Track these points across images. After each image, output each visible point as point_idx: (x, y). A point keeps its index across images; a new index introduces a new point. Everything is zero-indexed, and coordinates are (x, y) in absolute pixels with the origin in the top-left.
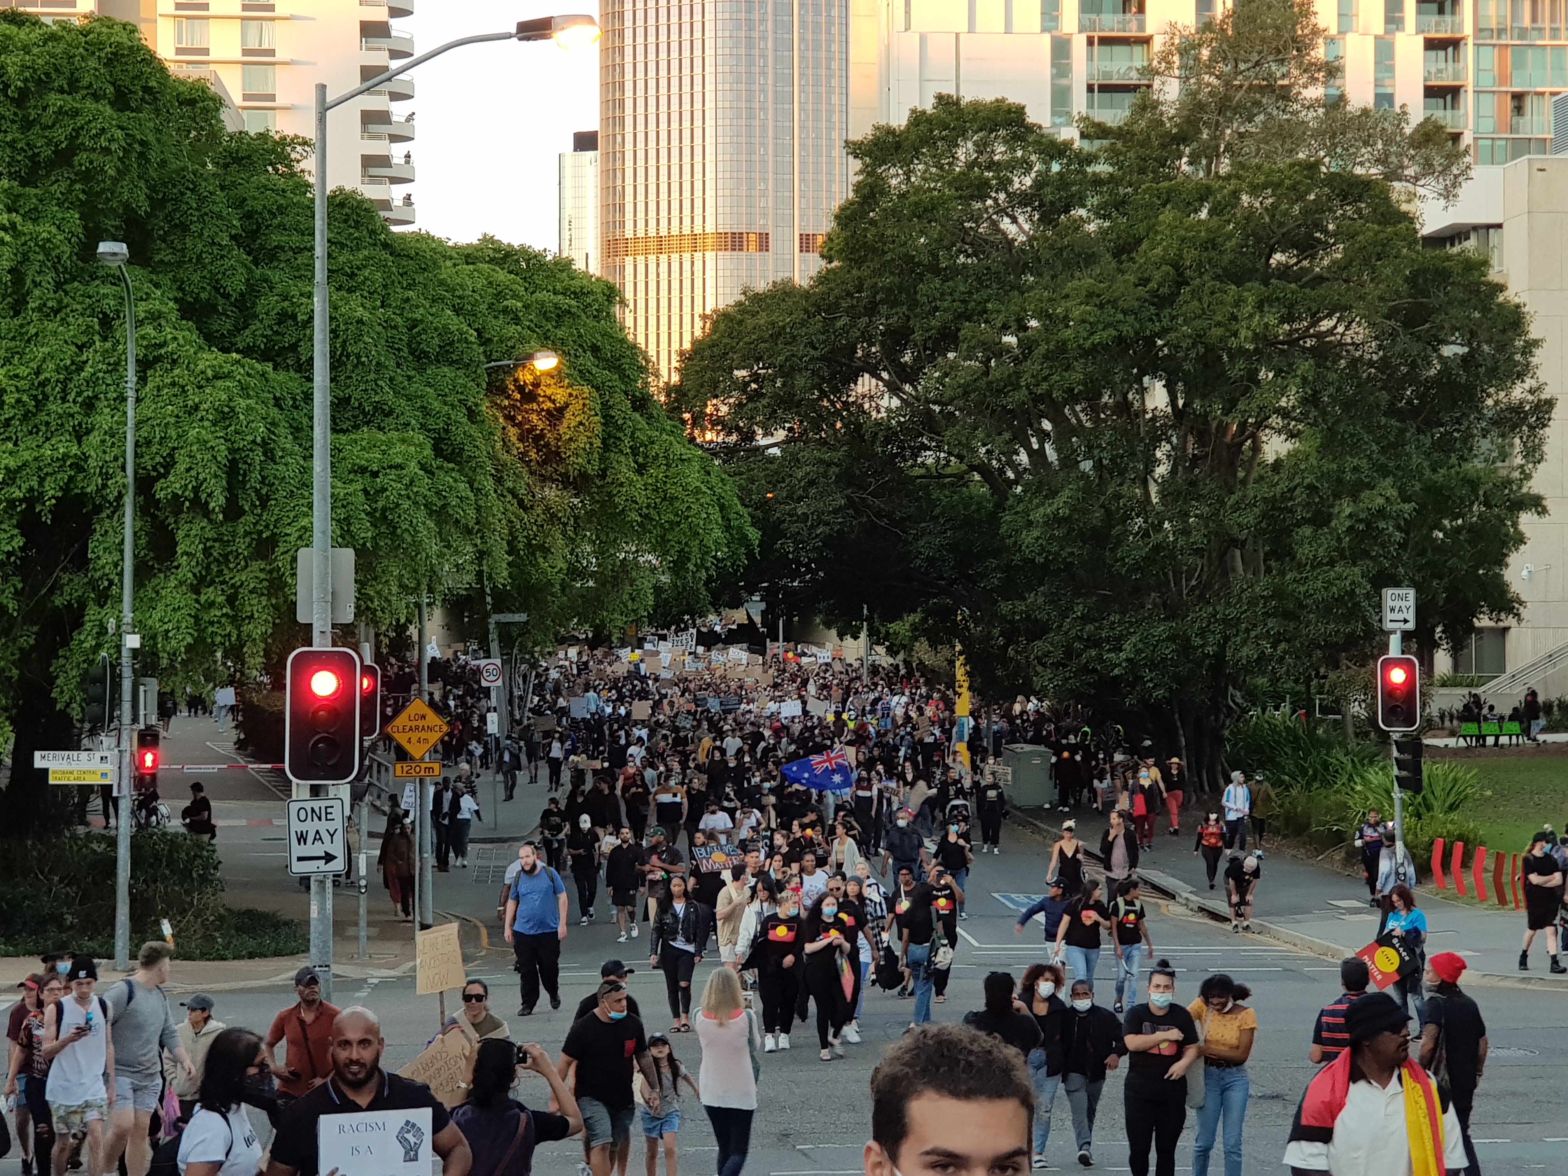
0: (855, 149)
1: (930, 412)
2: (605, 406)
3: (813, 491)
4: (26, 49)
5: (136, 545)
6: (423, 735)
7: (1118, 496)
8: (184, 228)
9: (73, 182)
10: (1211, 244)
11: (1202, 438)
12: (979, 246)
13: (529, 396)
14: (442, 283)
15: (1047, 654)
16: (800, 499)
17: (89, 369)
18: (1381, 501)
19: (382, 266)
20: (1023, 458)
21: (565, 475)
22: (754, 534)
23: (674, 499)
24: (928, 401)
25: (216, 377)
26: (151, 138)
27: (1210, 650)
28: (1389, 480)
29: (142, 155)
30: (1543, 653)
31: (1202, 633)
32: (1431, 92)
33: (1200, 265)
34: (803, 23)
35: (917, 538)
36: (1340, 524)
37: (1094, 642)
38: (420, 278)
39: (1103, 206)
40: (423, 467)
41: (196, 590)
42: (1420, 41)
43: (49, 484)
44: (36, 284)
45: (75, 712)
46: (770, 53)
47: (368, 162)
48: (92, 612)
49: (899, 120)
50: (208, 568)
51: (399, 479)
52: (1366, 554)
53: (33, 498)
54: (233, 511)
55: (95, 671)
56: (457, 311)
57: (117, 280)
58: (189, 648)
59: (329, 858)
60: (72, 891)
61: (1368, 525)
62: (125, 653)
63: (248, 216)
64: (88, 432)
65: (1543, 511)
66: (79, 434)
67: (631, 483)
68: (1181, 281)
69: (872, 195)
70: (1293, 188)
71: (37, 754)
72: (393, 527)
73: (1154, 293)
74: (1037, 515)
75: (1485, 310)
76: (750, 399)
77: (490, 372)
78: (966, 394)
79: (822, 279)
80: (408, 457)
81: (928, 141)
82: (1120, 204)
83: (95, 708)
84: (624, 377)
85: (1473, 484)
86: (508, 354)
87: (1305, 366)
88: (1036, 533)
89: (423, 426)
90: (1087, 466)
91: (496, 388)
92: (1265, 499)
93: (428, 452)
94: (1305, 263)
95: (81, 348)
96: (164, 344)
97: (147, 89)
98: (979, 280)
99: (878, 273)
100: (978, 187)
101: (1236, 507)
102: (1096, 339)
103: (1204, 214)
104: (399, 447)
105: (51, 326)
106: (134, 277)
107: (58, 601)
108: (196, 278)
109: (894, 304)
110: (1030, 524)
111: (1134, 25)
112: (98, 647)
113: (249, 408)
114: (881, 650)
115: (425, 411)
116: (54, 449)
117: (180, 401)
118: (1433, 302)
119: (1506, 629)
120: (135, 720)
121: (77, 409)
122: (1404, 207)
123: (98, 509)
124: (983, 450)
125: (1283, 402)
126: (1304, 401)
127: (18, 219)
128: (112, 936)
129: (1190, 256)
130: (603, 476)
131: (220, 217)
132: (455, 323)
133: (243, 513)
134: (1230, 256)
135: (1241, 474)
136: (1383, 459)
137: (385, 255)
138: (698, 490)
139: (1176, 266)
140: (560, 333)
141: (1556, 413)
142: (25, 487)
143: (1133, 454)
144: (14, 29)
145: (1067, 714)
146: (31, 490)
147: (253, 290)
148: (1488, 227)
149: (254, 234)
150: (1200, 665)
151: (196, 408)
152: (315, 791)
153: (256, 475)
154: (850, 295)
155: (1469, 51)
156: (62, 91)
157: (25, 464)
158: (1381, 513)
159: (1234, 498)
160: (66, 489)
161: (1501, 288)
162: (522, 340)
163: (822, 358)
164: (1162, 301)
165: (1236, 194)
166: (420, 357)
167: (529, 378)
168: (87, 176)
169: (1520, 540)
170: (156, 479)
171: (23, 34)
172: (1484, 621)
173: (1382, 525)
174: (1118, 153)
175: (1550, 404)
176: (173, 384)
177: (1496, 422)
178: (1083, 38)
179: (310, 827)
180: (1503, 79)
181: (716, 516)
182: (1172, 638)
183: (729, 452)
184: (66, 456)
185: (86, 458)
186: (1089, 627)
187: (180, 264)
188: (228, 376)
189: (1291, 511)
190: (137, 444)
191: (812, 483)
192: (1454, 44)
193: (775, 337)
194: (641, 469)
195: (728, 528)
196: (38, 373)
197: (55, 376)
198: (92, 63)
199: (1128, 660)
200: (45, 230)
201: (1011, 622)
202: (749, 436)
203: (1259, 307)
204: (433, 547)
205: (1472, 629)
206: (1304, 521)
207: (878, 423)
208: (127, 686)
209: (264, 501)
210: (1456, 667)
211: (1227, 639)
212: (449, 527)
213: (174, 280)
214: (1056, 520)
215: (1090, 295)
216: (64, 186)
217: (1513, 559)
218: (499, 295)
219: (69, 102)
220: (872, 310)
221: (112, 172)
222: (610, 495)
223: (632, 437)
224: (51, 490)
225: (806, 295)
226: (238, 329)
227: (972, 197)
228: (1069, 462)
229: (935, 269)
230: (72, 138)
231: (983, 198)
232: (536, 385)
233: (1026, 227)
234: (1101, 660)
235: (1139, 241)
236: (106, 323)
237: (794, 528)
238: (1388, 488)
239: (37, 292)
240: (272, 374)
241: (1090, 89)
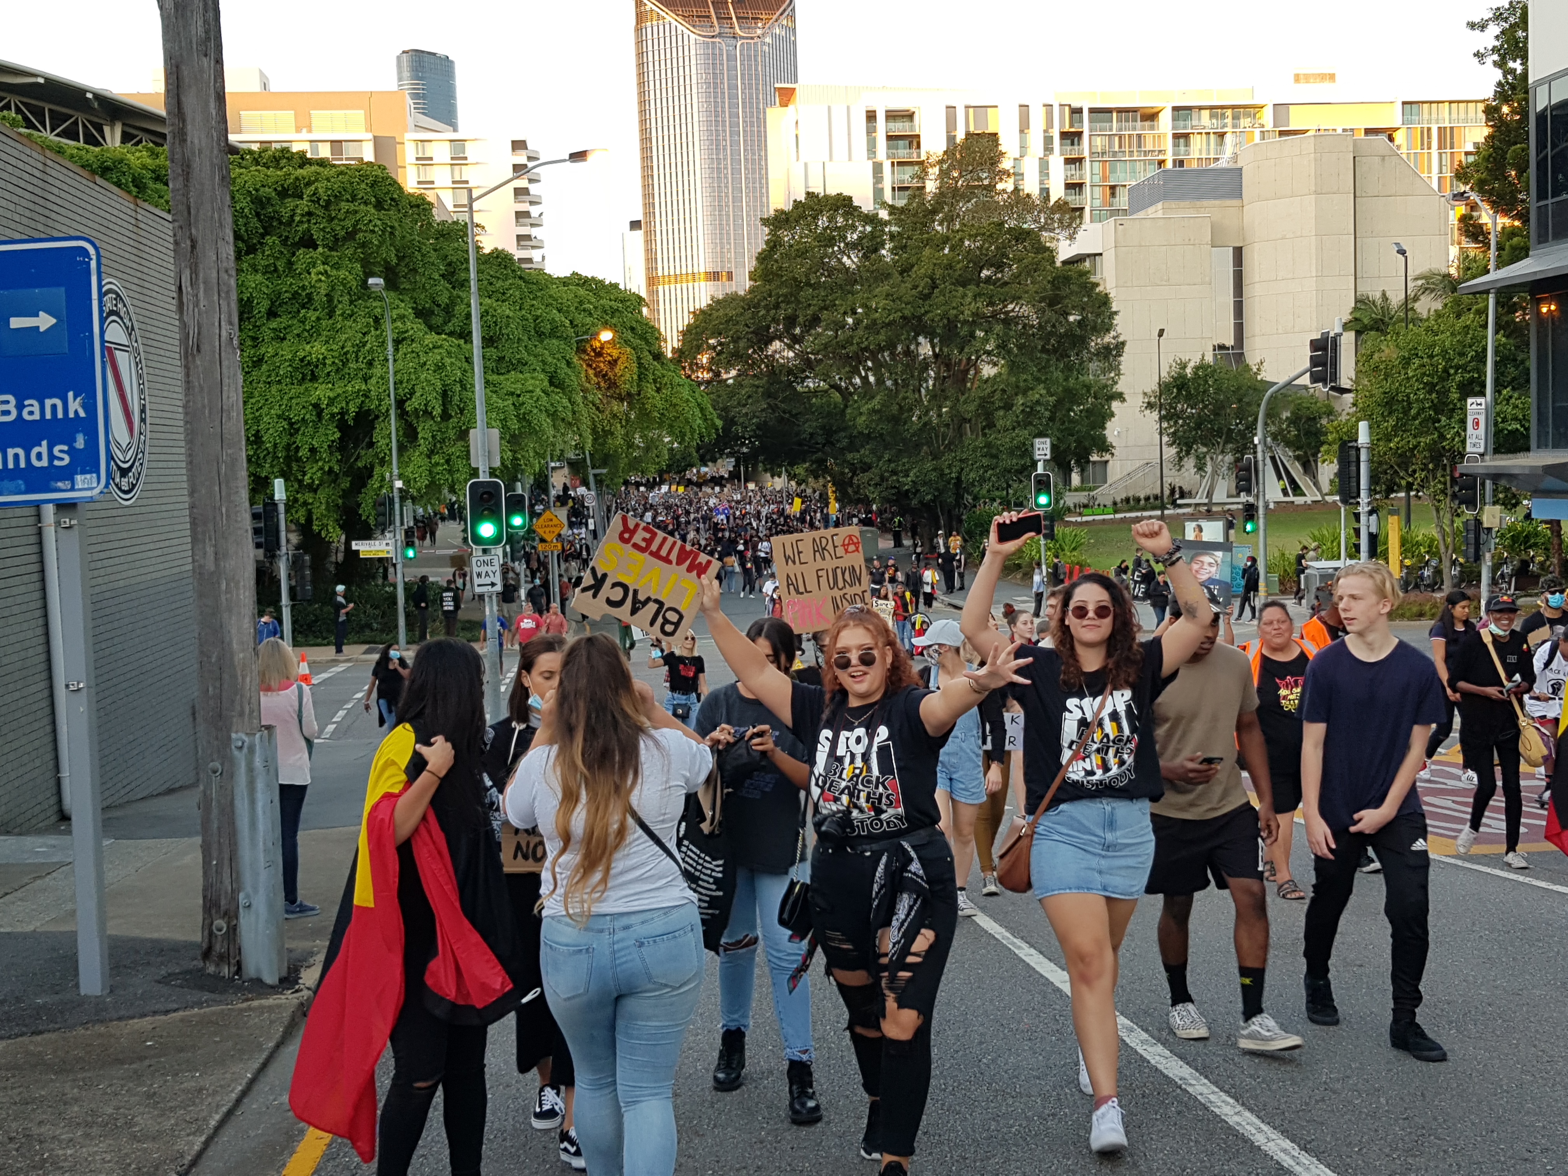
0: (765, 222)
1: (809, 359)
2: (639, 358)
3: (750, 401)
4: (328, 180)
5: (397, 435)
6: (552, 529)
7: (905, 398)
8: (415, 271)
9: (356, 248)
10: (950, 266)
11: (948, 366)
12: (831, 272)
13: (599, 354)
14: (551, 296)
15: (871, 479)
16: (744, 405)
17: (369, 346)
18: (1037, 396)
19: (519, 288)
20: (857, 381)
21: (620, 394)
22: (719, 423)
23: (676, 405)
24: (808, 353)
25: (434, 347)
26: (396, 225)
27: (953, 475)
28: (1042, 385)
29: (391, 233)
30: (1125, 473)
31: (950, 466)
32: (1069, 186)
33: (944, 277)
34: (746, 159)
35: (804, 423)
36: (1018, 409)
37: (894, 473)
38: (539, 294)
39: (895, 248)
40: (543, 391)
41: (429, 457)
42: (1061, 160)
43: (351, 404)
44: (339, 302)
45: (372, 521)
46: (730, 176)
47: (520, 238)
48: (377, 470)
49: (788, 207)
50: (435, 445)
51: (532, 397)
52: (1031, 423)
53: (343, 413)
54: (446, 416)
55: (380, 499)
56: (559, 311)
57: (381, 299)
58: (426, 486)
59: (493, 584)
60: (376, 612)
61: (1032, 408)
62: (395, 491)
63: (450, 264)
64: (370, 378)
65: (1123, 400)
66: (366, 379)
67: (654, 398)
68: (934, 286)
69: (775, 246)
70: (991, 236)
71: (353, 543)
72: (529, 423)
73: (921, 292)
74: (864, 409)
75: (1089, 296)
76: (718, 354)
77: (577, 342)
78: (826, 348)
79: (752, 290)
80: (535, 386)
81: (803, 217)
82: (904, 248)
83: (381, 519)
84: (647, 342)
85: (1088, 387)
86: (586, 333)
87: (998, 328)
88: (864, 418)
89: (543, 370)
90: (889, 383)
91: (581, 350)
92: (980, 398)
93: (546, 383)
94: (999, 275)
95: (364, 334)
96: (407, 331)
97: (392, 199)
98: (832, 289)
99: (779, 287)
100: (830, 241)
101: (965, 402)
102: (891, 318)
103: (946, 251)
104: (532, 382)
105: (348, 323)
106: (390, 297)
107: (360, 464)
108: (422, 296)
109: (788, 303)
110: (861, 414)
111: (915, 155)
112: (381, 487)
113: (452, 363)
114: (793, 483)
115: (544, 362)
116: (353, 387)
117: (417, 360)
118: (1063, 293)
119: (1107, 462)
120: (402, 524)
121: (364, 366)
122: (1048, 244)
123: (377, 417)
124: (837, 377)
125: (988, 348)
126: (998, 347)
127: (328, 268)
128: (397, 633)
129: (939, 273)
130: (639, 394)
131: (433, 264)
132: (558, 316)
133: (451, 417)
134: (959, 272)
135: (969, 385)
136: (1039, 375)
137: (521, 282)
138: (688, 400)
139: (932, 279)
140: (614, 321)
141: (1126, 349)
142: (339, 406)
143: (912, 376)
144: (322, 169)
145: (885, 511)
146: (342, 408)
147: (453, 302)
148: (1095, 255)
149: (453, 273)
150: (949, 483)
151: (425, 364)
152: (485, 551)
153: (457, 398)
154: (765, 299)
155: (1087, 164)
156: (348, 201)
157: (339, 395)
158: (1038, 402)
159: (964, 397)
160: (360, 407)
161: (1097, 285)
162: (593, 325)
163: (752, 332)
164: (926, 297)
165: (962, 240)
166: (540, 335)
167: (598, 345)
168: (363, 245)
169: (1112, 415)
170: (406, 401)
171: (326, 172)
172: (1095, 458)
173: (1038, 408)
174: (902, 220)
175: (1123, 344)
176: (413, 352)
177: (1098, 354)
178: (889, 162)
179: (483, 569)
180: (1104, 178)
181: (697, 412)
182: (934, 470)
183: (708, 382)
184: (359, 391)
185: (370, 391)
186: (893, 465)
187: (414, 290)
188: (441, 347)
189: (993, 403)
190: (395, 383)
191: (749, 397)
192: (1080, 160)
193: (727, 322)
194: (658, 390)
195: (706, 420)
196: (343, 348)
197: (352, 350)
198: (363, 186)
199: (912, 481)
200: (343, 273)
201: (853, 464)
202: (718, 374)
203: (975, 297)
204: (551, 432)
205: (1088, 461)
206: (1000, 408)
207: (783, 365)
208: (397, 506)
209: (462, 411)
210: (1082, 481)
211: (962, 469)
212: (559, 422)
213: (411, 298)
214: (874, 411)
215: (888, 295)
216: (351, 251)
217: (1109, 425)
218: (581, 303)
219: (352, 206)
220: (777, 306)
221: (376, 243)
222: (643, 404)
223: (653, 374)
224: (353, 409)
225: (743, 299)
226: (445, 323)
227: (826, 246)
228: (880, 381)
229: (808, 284)
230: (354, 226)
231: (832, 246)
232: (602, 348)
233: (856, 260)
234: (898, 481)
235: (913, 266)
236: (377, 320)
237: (741, 420)
238: (1041, 389)
239: (340, 306)
240: (463, 346)
241: (893, 189)
